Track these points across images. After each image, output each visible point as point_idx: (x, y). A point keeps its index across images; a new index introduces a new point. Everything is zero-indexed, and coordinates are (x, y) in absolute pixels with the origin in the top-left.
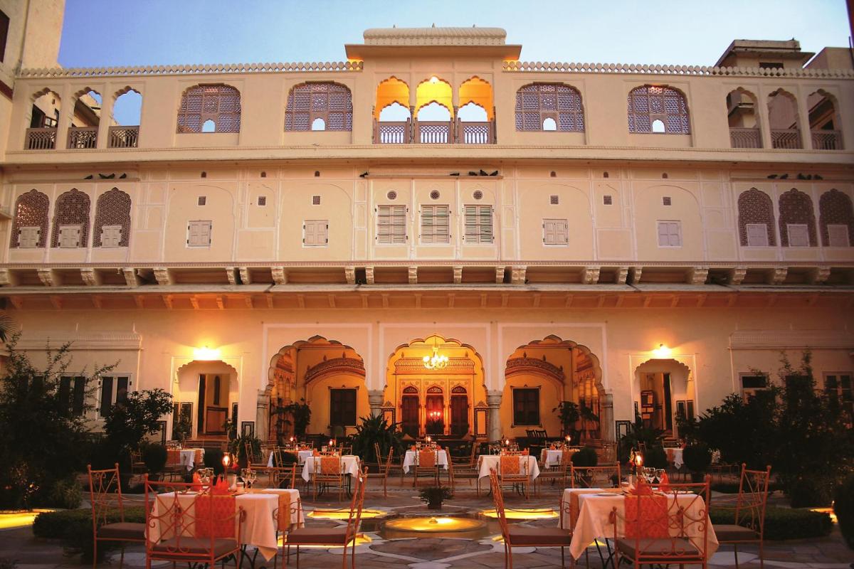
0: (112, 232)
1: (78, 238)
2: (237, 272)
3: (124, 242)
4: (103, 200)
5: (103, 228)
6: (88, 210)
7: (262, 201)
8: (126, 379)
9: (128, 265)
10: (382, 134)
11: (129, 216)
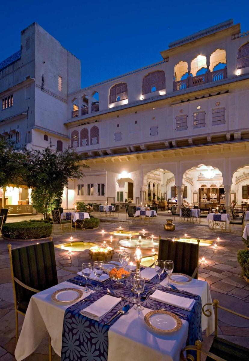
0: (95, 139)
1: (86, 143)
2: (130, 148)
3: (98, 143)
4: (92, 130)
5: (92, 139)
6: (88, 134)
7: (136, 122)
8: (103, 184)
9: (99, 149)
10: (177, 87)
11: (98, 134)
